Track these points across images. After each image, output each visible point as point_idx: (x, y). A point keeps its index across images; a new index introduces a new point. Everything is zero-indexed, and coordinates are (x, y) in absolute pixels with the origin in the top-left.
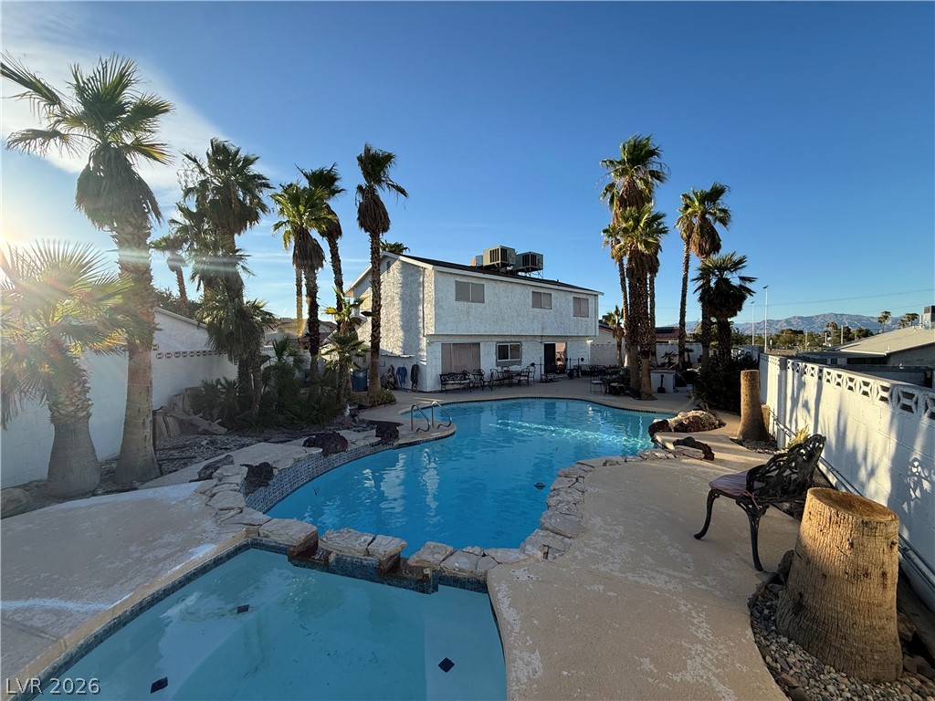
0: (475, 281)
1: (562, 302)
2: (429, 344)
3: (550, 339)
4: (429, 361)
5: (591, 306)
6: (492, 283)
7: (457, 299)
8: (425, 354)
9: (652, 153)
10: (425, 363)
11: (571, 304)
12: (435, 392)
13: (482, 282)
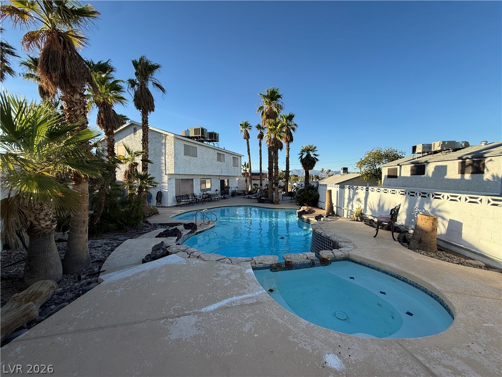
0: (193, 145)
1: (229, 159)
2: (169, 179)
3: (223, 177)
4: (169, 189)
5: (239, 161)
6: (201, 147)
7: (185, 155)
8: (167, 185)
9: (279, 96)
10: (167, 190)
11: (232, 160)
12: (172, 207)
13: (196, 146)
